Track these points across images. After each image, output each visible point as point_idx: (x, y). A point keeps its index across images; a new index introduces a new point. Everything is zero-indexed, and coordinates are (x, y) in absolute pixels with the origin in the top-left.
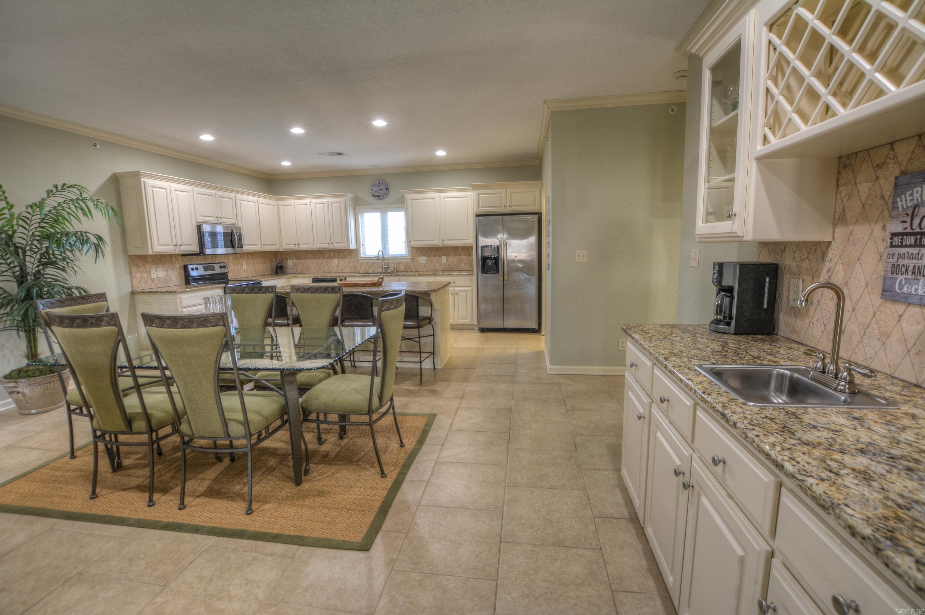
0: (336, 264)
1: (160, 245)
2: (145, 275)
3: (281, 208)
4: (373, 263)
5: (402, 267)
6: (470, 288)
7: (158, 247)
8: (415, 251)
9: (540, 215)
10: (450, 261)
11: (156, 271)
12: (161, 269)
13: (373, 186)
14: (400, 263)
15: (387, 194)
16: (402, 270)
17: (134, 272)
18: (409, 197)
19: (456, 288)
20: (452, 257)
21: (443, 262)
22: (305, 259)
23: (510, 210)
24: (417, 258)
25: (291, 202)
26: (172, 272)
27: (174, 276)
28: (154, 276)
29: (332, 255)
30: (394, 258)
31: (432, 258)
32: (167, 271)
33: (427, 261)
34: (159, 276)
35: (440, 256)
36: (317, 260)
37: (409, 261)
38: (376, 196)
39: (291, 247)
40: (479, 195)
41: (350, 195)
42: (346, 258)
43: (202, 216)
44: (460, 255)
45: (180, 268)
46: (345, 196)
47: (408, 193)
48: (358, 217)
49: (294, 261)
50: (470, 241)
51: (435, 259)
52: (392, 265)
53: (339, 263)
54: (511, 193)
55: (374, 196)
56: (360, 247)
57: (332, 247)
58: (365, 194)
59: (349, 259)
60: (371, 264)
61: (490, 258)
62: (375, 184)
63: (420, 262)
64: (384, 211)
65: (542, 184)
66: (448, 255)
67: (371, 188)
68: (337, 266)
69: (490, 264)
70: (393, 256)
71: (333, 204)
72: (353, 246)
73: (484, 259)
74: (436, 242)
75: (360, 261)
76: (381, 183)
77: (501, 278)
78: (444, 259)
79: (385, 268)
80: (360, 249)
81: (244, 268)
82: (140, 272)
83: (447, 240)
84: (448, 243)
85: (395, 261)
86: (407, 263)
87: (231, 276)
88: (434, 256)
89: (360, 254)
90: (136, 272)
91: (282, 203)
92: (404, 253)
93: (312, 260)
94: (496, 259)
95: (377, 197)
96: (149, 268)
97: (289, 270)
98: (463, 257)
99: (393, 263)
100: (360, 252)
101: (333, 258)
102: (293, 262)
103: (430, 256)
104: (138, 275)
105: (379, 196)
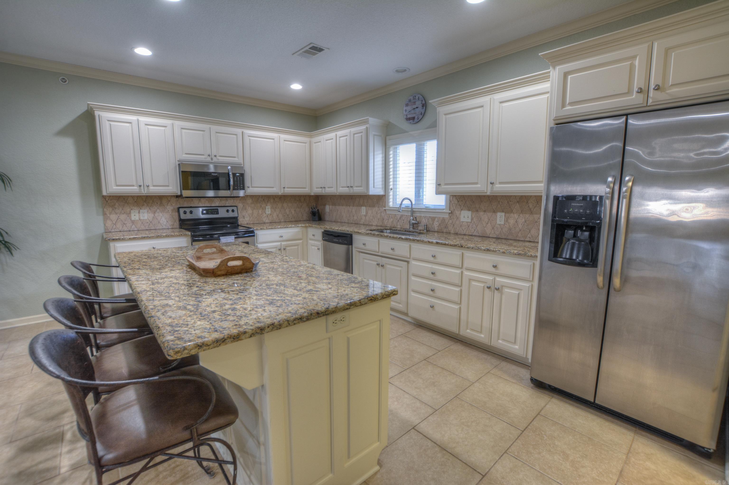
0: (365, 214)
1: (117, 186)
2: (123, 217)
4: (402, 216)
5: (436, 226)
6: (527, 285)
7: (115, 188)
8: (456, 202)
10: (512, 221)
11: (139, 212)
12: (146, 211)
13: (407, 105)
14: (433, 219)
15: (423, 115)
16: (436, 229)
17: (108, 213)
18: (442, 111)
19: (498, 279)
20: (516, 216)
21: (498, 222)
22: (339, 205)
24: (457, 212)
26: (161, 214)
27: (163, 219)
28: (133, 218)
29: (361, 202)
30: (428, 210)
31: (482, 213)
32: (155, 213)
33: (472, 219)
34: (142, 218)
35: (494, 212)
36: (348, 207)
37: (447, 216)
39: (320, 191)
40: (566, 75)
41: (372, 121)
42: (374, 206)
43: (186, 154)
45: (173, 211)
46: (365, 122)
47: (442, 104)
48: (389, 151)
49: (331, 207)
50: (537, 188)
51: (485, 217)
52: (424, 220)
53: (367, 213)
55: (408, 119)
56: (389, 193)
57: (351, 192)
58: (397, 117)
59: (376, 209)
60: (399, 217)
62: (410, 100)
63: (462, 219)
64: (420, 139)
66: (508, 211)
67: (405, 108)
68: (365, 216)
70: (427, 208)
71: (355, 135)
72: (381, 192)
74: (482, 187)
75: (388, 212)
76: (417, 98)
77: (601, 280)
78: (500, 218)
79: (413, 224)
80: (389, 196)
81: (267, 213)
82: (116, 214)
83: (500, 183)
84: (500, 188)
85: (428, 215)
86: (444, 219)
87: (241, 221)
88: (485, 211)
89: (388, 202)
90: (110, 213)
93: (344, 207)
95: (411, 119)
96: (129, 210)
97: (327, 218)
99: (425, 217)
100: (388, 199)
101: (362, 206)
102: (329, 208)
103: (477, 211)
104: (114, 217)
105: (413, 118)
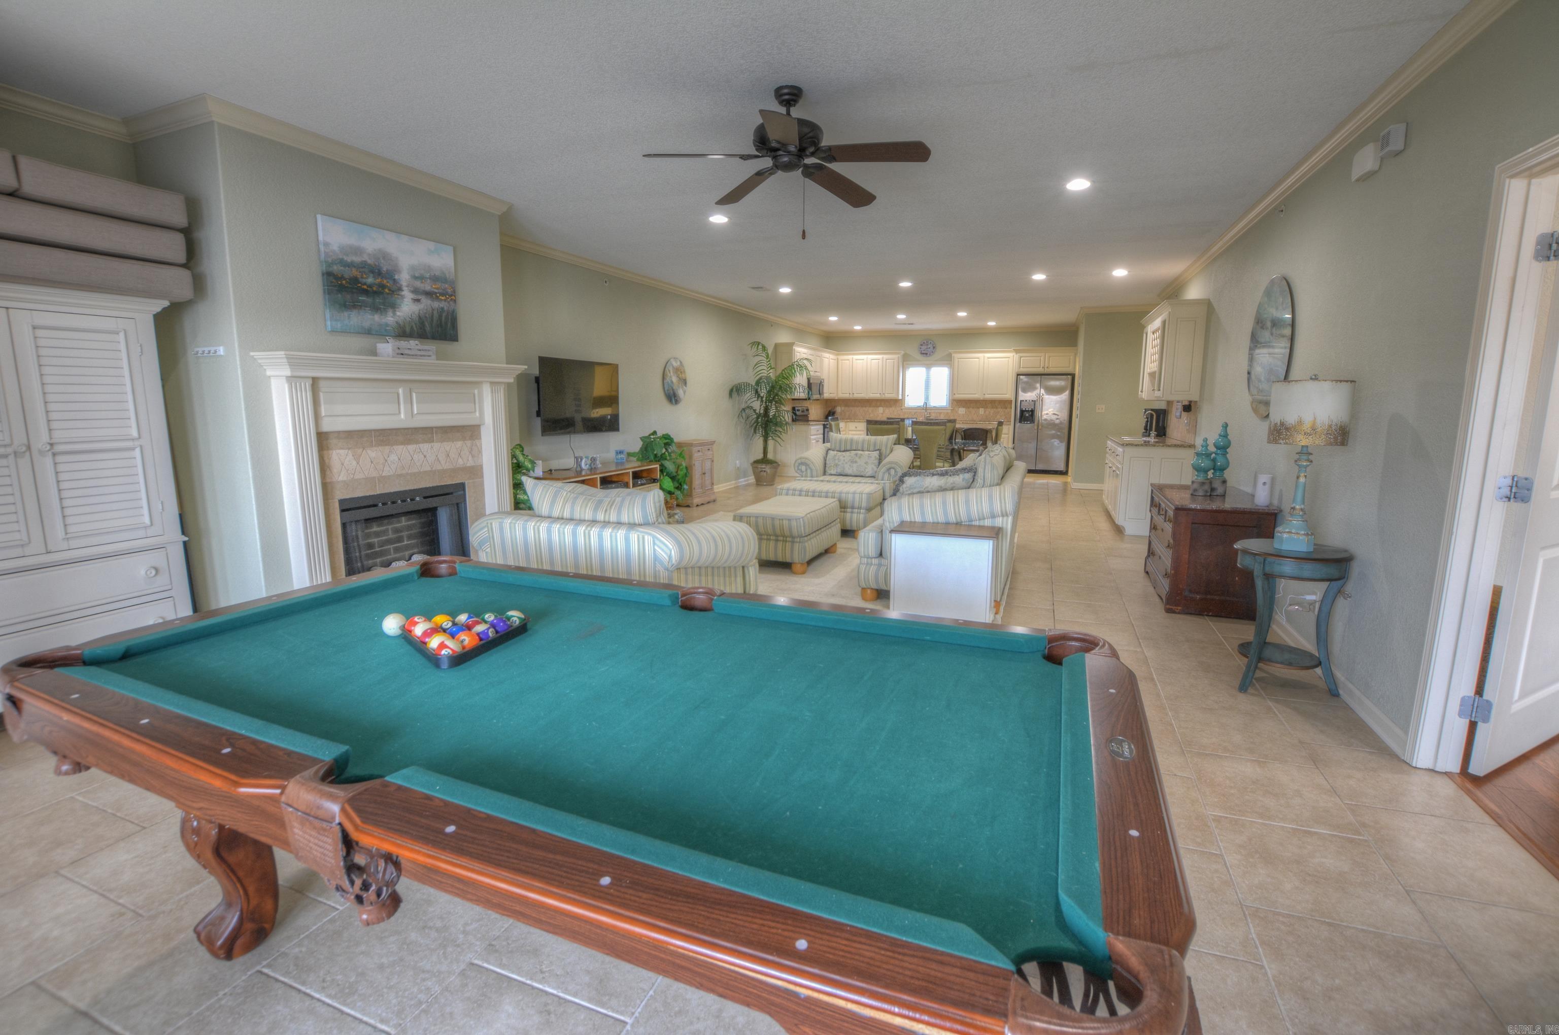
0: (881, 412)
3: (840, 362)
4: (915, 413)
6: (1007, 436)
8: (956, 403)
9: (1073, 376)
10: (987, 412)
13: (922, 345)
14: (940, 413)
15: (933, 352)
18: (956, 356)
20: (989, 410)
21: (980, 413)
22: (857, 407)
23: (1047, 371)
24: (957, 409)
25: (850, 357)
29: (878, 404)
30: (935, 408)
31: (971, 409)
33: (966, 412)
35: (978, 408)
36: (864, 408)
37: (950, 411)
38: (923, 354)
39: (846, 396)
40: (1021, 357)
41: (901, 352)
42: (891, 407)
44: (997, 408)
46: (898, 353)
47: (956, 353)
48: (906, 371)
49: (843, 408)
50: (1009, 395)
51: (973, 411)
52: (933, 414)
54: (1050, 357)
55: (922, 353)
56: (903, 398)
57: (883, 397)
58: (914, 352)
59: (893, 408)
60: (913, 413)
61: (1028, 411)
62: (924, 343)
63: (960, 413)
64: (928, 367)
65: (1077, 349)
66: (986, 407)
67: (920, 347)
68: (882, 414)
69: (1027, 415)
71: (887, 360)
72: (900, 397)
73: (1022, 412)
74: (977, 396)
75: (901, 410)
76: (929, 342)
77: (1036, 427)
78: (981, 411)
79: (926, 417)
80: (903, 400)
83: (988, 394)
84: (988, 397)
85: (936, 411)
86: (947, 413)
88: (973, 408)
89: (903, 404)
91: (841, 357)
92: (945, 404)
93: (860, 408)
94: (1032, 411)
98: (999, 410)
99: (934, 412)
100: (903, 402)
101: (879, 407)
103: (969, 408)
105: (926, 354)
